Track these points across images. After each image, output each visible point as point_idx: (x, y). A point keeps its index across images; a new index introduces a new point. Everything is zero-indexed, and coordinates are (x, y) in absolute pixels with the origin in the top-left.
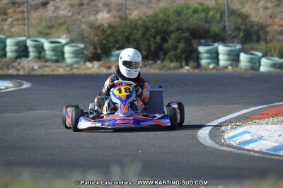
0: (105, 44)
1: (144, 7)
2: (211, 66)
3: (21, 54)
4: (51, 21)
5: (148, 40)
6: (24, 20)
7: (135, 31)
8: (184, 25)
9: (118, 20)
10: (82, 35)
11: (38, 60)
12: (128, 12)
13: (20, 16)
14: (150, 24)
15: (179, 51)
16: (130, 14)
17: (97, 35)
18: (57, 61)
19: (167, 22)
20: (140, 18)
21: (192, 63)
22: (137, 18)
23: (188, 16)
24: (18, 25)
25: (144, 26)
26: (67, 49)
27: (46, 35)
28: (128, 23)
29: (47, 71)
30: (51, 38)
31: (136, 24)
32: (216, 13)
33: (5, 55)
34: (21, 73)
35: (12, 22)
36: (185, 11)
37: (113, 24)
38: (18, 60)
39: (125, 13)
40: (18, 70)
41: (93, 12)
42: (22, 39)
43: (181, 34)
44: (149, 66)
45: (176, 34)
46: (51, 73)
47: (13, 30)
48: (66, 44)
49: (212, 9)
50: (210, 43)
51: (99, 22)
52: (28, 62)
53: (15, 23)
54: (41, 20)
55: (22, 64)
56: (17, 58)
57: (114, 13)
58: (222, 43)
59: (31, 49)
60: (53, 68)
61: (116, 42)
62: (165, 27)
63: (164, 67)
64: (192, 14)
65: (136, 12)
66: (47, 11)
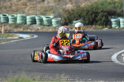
0: (70, 18)
1: (87, 2)
2: (117, 28)
3: (33, 23)
4: (46, 8)
5: (89, 16)
6: (34, 7)
7: (83, 12)
8: (105, 10)
9: (76, 7)
10: (60, 14)
11: (40, 25)
12: (80, 4)
13: (32, 6)
14: (90, 9)
15: (102, 21)
16: (81, 5)
17: (66, 14)
18: (49, 26)
19: (97, 8)
20: (85, 7)
21: (108, 26)
22: (84, 7)
23: (106, 5)
24: (32, 10)
25: (87, 10)
26: (53, 21)
27: (44, 14)
28: (80, 9)
29: (45, 30)
30: (46, 15)
31: (83, 9)
32: (119, 4)
33: (26, 23)
34: (33, 31)
35: (29, 9)
36: (105, 3)
37: (73, 9)
38: (32, 26)
39: (79, 5)
40: (32, 30)
41: (65, 4)
42: (34, 16)
43: (103, 13)
44: (89, 28)
45: (101, 13)
46: (46, 31)
47: (30, 12)
48: (53, 18)
49: (117, 2)
50: (116, 17)
51: (67, 8)
52: (36, 26)
53: (30, 9)
54: (42, 8)
55: (34, 27)
56: (31, 24)
57: (74, 4)
58: (121, 17)
59: (37, 21)
60: (47, 29)
61: (75, 17)
62: (96, 11)
63: (96, 28)
64: (108, 5)
65: (84, 4)
66: (44, 4)
